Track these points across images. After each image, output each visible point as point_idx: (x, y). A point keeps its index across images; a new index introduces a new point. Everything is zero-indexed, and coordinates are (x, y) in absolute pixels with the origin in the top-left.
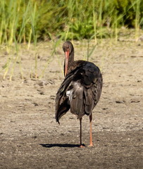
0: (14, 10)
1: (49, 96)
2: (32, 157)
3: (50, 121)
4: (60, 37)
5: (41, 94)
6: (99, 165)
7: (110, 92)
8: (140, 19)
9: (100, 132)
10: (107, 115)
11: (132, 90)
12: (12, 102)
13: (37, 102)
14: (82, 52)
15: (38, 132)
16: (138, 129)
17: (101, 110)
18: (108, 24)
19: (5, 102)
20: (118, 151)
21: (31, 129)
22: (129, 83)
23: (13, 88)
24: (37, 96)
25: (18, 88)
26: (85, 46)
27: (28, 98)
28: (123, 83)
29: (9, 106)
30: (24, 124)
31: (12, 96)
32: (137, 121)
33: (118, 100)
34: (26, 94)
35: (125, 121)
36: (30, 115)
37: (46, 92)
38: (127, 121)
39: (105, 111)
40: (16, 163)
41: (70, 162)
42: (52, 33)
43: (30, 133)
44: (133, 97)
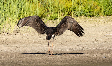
0: (31, 10)
1: (43, 39)
2: (37, 59)
3: (43, 47)
4: (47, 19)
5: (40, 38)
6: (60, 62)
7: (64, 38)
8: (74, 14)
9: (60, 51)
10: (62, 46)
11: (71, 37)
12: (30, 41)
13: (39, 41)
14: (54, 24)
15: (39, 51)
16: (73, 50)
17: (60, 44)
18: (63, 15)
19: (28, 41)
20: (66, 58)
21: (37, 50)
22: (70, 35)
23: (31, 36)
24: (39, 38)
25: (33, 36)
26: (55, 22)
27: (36, 39)
28: (68, 35)
29: (30, 42)
30: (35, 48)
31: (30, 39)
32: (73, 48)
33: (66, 40)
34: (35, 38)
35: (68, 48)
36: (37, 45)
37: (42, 37)
38: (69, 48)
39: (62, 44)
40: (32, 61)
41: (50, 61)
42: (44, 17)
43: (36, 51)
44: (71, 40)
